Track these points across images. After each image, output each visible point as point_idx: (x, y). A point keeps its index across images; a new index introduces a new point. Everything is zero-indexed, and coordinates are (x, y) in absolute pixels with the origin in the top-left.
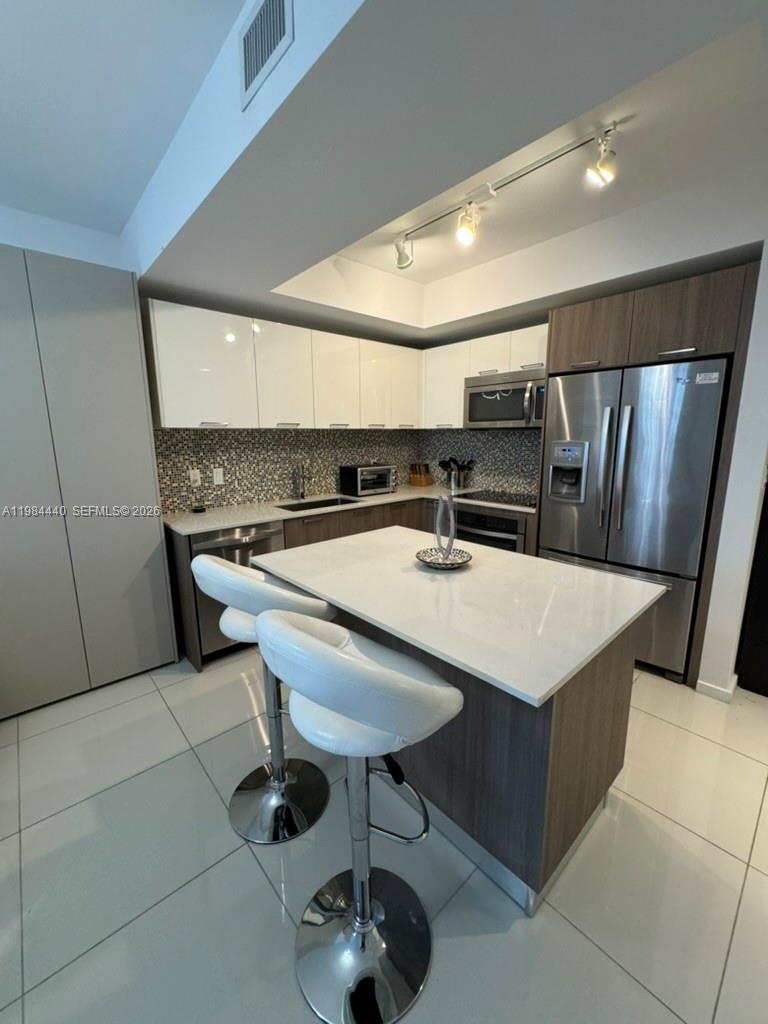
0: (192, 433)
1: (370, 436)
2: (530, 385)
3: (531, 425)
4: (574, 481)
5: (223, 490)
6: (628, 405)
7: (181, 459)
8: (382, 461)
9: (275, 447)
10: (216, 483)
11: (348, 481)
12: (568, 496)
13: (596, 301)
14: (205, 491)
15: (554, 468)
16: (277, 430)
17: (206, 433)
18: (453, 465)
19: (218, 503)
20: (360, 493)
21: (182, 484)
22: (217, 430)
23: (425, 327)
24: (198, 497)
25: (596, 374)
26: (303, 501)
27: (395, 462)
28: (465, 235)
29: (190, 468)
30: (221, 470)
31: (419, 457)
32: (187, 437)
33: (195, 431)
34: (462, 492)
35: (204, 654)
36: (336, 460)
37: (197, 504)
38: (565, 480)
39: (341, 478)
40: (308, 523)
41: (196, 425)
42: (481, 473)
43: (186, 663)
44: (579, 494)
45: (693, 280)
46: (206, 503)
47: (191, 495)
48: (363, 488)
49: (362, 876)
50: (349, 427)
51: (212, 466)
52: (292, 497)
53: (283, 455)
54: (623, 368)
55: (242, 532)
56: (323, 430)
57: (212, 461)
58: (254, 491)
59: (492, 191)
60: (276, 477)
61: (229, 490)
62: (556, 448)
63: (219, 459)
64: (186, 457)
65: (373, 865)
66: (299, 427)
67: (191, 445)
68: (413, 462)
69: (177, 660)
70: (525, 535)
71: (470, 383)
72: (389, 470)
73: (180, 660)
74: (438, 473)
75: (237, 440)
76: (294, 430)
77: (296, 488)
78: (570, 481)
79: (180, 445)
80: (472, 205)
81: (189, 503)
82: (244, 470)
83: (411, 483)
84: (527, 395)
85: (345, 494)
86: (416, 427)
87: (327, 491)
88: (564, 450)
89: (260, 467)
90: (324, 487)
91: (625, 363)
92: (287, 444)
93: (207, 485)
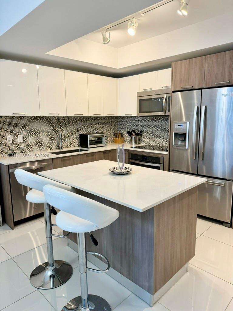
0: (8, 118)
1: (94, 120)
2: (165, 96)
3: (166, 114)
4: (183, 139)
5: (23, 145)
6: (204, 105)
7: (3, 131)
8: (100, 131)
9: (48, 125)
10: (19, 142)
11: (83, 141)
12: (181, 146)
13: (190, 59)
14: (14, 146)
15: (175, 134)
16: (48, 117)
17: (15, 118)
18: (133, 133)
19: (20, 151)
20: (89, 146)
21: (3, 142)
22: (19, 117)
23: (118, 68)
24: (11, 148)
25: (195, 91)
26: (62, 150)
27: (106, 132)
28: (132, 32)
29: (7, 134)
30: (22, 135)
31: (118, 129)
32: (6, 120)
33: (10, 117)
34: (137, 146)
35: (15, 221)
36: (78, 131)
37: (10, 152)
38: (180, 139)
39: (80, 140)
40: (64, 160)
41: (10, 114)
42: (146, 137)
43: (6, 226)
44: (185, 145)
45: (228, 52)
46: (15, 151)
47: (7, 148)
48: (90, 144)
49: (85, 297)
50: (83, 116)
51: (17, 133)
52: (56, 148)
53: (52, 128)
54: (201, 89)
55: (30, 164)
56: (71, 117)
57: (17, 131)
58: (38, 146)
59: (142, 14)
60: (49, 139)
61: (26, 145)
62: (175, 125)
63: (20, 130)
64: (5, 129)
65: (89, 294)
66: (59, 115)
67: (7, 124)
68: (115, 132)
69: (2, 225)
70: (163, 164)
71: (139, 94)
72: (103, 136)
73: (3, 224)
74: (127, 137)
75: (29, 121)
76: (57, 117)
77: (58, 144)
78: (181, 139)
79: (2, 124)
80: (134, 19)
81: (6, 151)
82: (33, 135)
83: (114, 142)
84: (164, 100)
85: (82, 147)
86: (115, 116)
87: (74, 146)
88: (179, 125)
89: (41, 134)
90: (72, 144)
91: (203, 87)
92: (54, 123)
93: (15, 142)
